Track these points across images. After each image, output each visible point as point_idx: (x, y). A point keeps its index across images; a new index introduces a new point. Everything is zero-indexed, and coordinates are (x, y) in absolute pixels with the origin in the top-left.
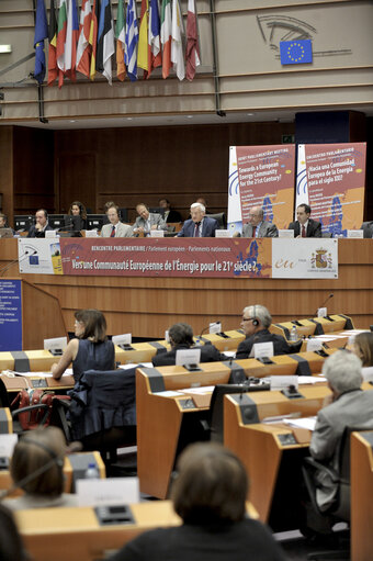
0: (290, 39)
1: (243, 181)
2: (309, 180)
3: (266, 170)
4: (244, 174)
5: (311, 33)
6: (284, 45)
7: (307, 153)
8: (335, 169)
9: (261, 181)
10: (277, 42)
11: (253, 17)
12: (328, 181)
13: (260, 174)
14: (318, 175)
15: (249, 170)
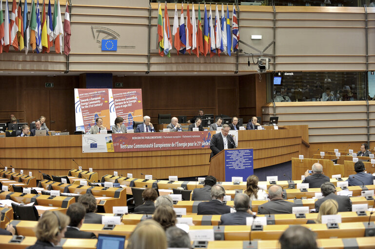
0: (107, 39)
1: (83, 106)
2: (115, 106)
3: (95, 100)
4: (83, 102)
5: (117, 37)
6: (104, 41)
7: (113, 93)
8: (128, 100)
9: (92, 106)
10: (100, 39)
11: (89, 27)
12: (125, 106)
13: (92, 102)
14: (120, 103)
15: (85, 100)
